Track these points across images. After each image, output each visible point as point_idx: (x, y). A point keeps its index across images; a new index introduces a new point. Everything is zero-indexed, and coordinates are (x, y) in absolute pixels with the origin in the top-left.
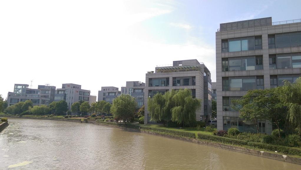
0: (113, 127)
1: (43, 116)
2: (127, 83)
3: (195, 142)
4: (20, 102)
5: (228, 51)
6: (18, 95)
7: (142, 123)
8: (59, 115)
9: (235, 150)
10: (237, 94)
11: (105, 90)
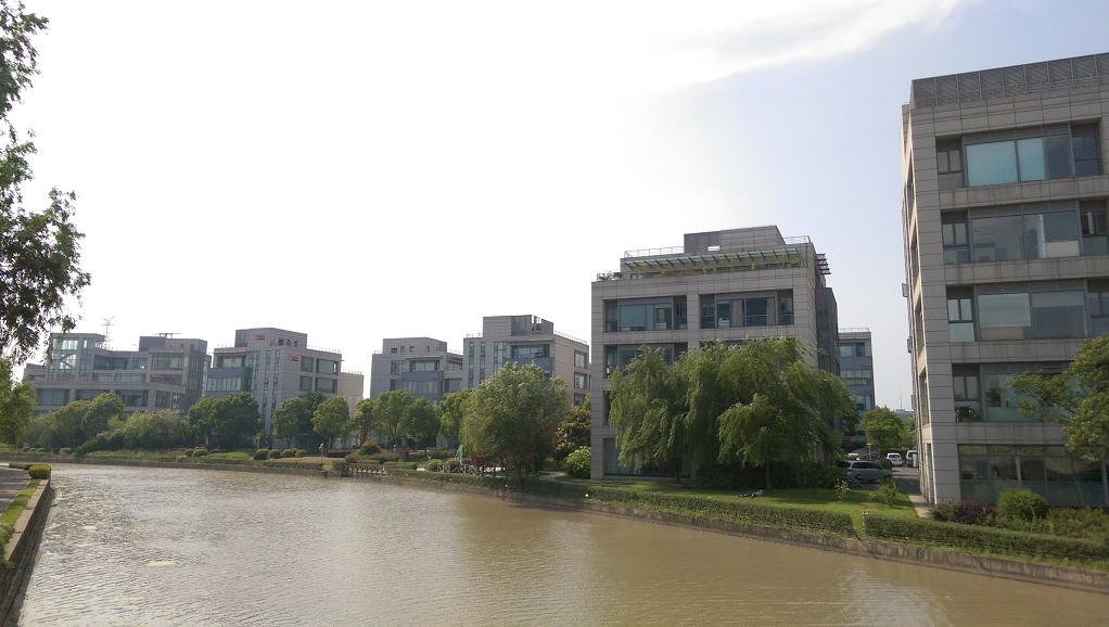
0: (463, 491)
1: (169, 455)
2: (489, 322)
3: (855, 552)
4: (71, 403)
5: (964, 184)
6: (65, 375)
7: (584, 474)
8: (228, 448)
9: (1053, 579)
10: (1014, 353)
11: (399, 350)
